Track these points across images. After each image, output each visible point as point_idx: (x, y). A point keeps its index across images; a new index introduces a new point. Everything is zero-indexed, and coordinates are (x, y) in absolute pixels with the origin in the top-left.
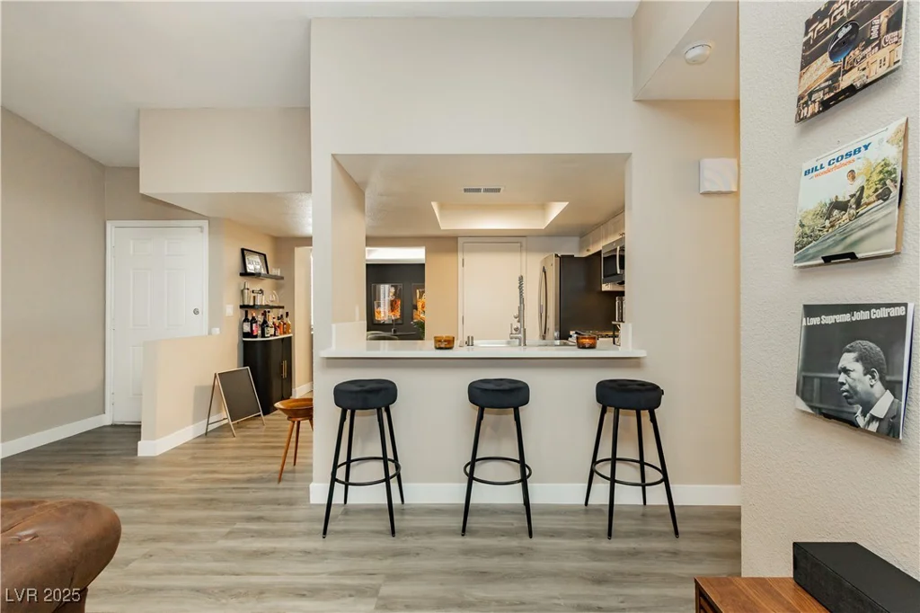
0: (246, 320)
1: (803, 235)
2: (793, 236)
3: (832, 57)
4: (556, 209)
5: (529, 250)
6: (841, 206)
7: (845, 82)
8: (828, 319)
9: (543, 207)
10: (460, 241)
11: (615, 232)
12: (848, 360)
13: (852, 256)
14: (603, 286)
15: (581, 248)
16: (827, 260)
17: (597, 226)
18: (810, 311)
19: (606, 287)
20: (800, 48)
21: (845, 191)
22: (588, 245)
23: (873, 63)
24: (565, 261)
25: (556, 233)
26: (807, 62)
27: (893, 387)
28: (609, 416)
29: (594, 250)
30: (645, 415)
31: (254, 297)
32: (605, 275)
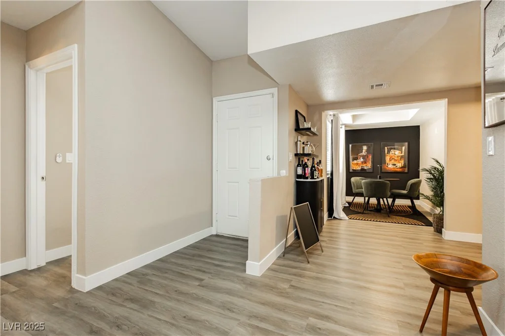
0: (299, 165)
31: (303, 148)
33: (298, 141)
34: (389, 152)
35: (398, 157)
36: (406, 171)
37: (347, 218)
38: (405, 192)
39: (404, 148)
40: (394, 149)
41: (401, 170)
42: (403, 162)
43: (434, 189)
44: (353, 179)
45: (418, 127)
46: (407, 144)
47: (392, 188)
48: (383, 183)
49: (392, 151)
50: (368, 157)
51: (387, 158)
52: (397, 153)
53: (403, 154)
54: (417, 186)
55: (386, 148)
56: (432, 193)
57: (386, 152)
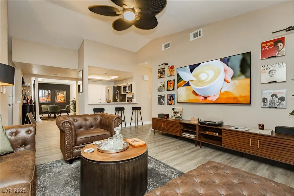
2: (157, 89)
3: (160, 74)
6: (161, 87)
7: (161, 77)
8: (160, 96)
11: (125, 83)
12: (161, 99)
18: (159, 95)
19: (122, 93)
21: (161, 86)
23: (163, 76)
27: (164, 101)
28: (134, 113)
29: (119, 85)
31: (26, 92)
32: (123, 91)
33: (23, 89)
34: (58, 94)
35: (62, 96)
36: (65, 102)
37: (42, 121)
38: (65, 109)
39: (64, 93)
40: (60, 93)
41: (63, 102)
42: (64, 98)
43: (73, 107)
44: (42, 106)
45: (70, 85)
46: (65, 91)
47: (60, 108)
48: (57, 106)
49: (60, 94)
50: (48, 96)
51: (58, 97)
52: (62, 95)
53: (64, 95)
54: (69, 107)
55: (57, 93)
56: (73, 108)
57: (57, 94)
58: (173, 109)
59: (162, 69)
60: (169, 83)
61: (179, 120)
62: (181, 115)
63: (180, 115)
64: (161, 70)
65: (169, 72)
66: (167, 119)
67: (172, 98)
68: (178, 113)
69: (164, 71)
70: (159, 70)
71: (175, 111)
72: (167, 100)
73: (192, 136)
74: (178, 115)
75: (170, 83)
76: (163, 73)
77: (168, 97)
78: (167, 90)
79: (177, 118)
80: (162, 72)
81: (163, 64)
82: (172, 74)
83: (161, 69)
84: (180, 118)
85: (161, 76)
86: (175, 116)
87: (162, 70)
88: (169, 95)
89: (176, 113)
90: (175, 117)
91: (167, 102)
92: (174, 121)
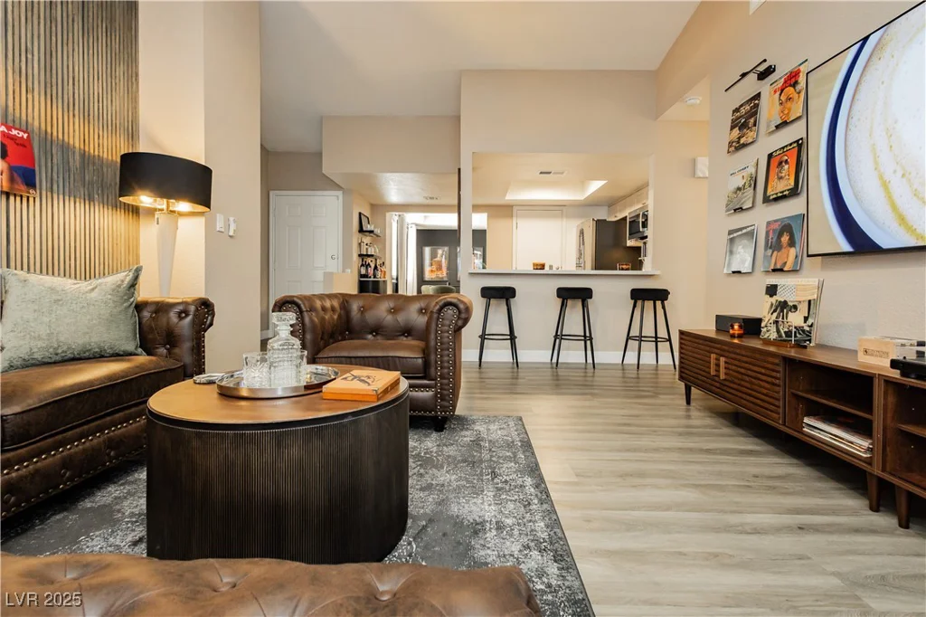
0: (362, 265)
1: (728, 201)
2: (726, 201)
3: (740, 129)
4: (595, 186)
5: (568, 217)
6: (739, 189)
7: (742, 141)
9: (582, 184)
10: (515, 209)
11: (638, 202)
12: (740, 249)
13: (741, 208)
14: (628, 242)
15: (610, 213)
16: (735, 210)
17: (624, 198)
18: (729, 232)
19: (630, 243)
20: (730, 122)
21: (741, 183)
22: (616, 212)
23: (750, 136)
24: (600, 225)
25: (592, 203)
26: (732, 129)
27: (750, 255)
29: (620, 216)
30: (659, 303)
31: (367, 249)
32: (630, 235)
33: (361, 242)
58: (772, 290)
59: (748, 101)
60: (774, 162)
61: (800, 346)
62: (810, 321)
63: (806, 319)
64: (743, 111)
65: (777, 107)
66: (740, 336)
67: (785, 239)
68: (795, 307)
69: (754, 112)
70: (734, 111)
71: (779, 297)
72: (766, 250)
73: (857, 445)
74: (795, 319)
75: (781, 163)
76: (752, 120)
77: (767, 233)
78: (766, 200)
79: (788, 334)
80: (745, 119)
81: (744, 75)
82: (790, 110)
83: (741, 106)
84: (802, 337)
85: (739, 138)
86: (776, 322)
87: (748, 108)
88: (776, 221)
89: (783, 307)
90: (778, 331)
91: (765, 256)
92: (772, 349)
